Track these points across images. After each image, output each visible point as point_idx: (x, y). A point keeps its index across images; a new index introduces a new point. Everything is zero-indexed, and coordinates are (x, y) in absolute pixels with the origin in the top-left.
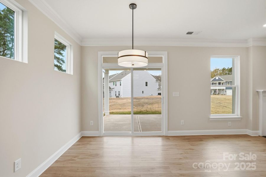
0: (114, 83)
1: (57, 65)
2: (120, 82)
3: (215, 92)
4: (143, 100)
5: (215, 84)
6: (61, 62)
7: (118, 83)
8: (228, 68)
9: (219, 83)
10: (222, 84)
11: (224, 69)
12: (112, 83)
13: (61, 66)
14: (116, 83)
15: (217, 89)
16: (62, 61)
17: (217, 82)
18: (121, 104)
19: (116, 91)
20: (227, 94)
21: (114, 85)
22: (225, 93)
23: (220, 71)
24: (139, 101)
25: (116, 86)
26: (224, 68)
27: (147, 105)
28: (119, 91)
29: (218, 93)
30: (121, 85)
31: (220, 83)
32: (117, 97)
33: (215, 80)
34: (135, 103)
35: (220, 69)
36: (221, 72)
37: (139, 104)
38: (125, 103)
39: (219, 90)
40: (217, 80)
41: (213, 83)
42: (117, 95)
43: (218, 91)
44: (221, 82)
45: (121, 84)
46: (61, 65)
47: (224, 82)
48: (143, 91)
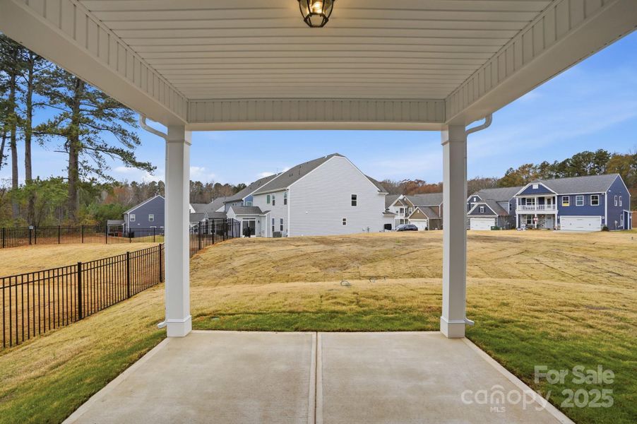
0: (268, 197)
1: (122, 151)
2: (285, 196)
3: (529, 222)
4: (344, 247)
5: (529, 200)
6: (132, 142)
7: (279, 198)
8: (556, 161)
9: (539, 198)
10: (549, 200)
11: (544, 166)
12: (265, 198)
13: (132, 154)
14: (274, 198)
15: (534, 215)
16: (133, 138)
17: (536, 197)
18: (277, 259)
19: (273, 219)
20: (561, 228)
21: (268, 202)
22: (556, 225)
23: (535, 168)
24: (332, 250)
25: (274, 204)
26: (544, 163)
27: (356, 264)
28: (282, 220)
29: (537, 226)
30: (285, 203)
31: (544, 198)
32: (277, 235)
33: (530, 191)
34: (320, 258)
35: (534, 166)
36: (538, 171)
37: (331, 261)
38: (292, 257)
39: (539, 216)
40: (536, 192)
41: (524, 199)
42: (277, 229)
43: (537, 219)
44: (546, 196)
45: (285, 201)
46: (131, 151)
47: (554, 198)
48: (344, 220)
